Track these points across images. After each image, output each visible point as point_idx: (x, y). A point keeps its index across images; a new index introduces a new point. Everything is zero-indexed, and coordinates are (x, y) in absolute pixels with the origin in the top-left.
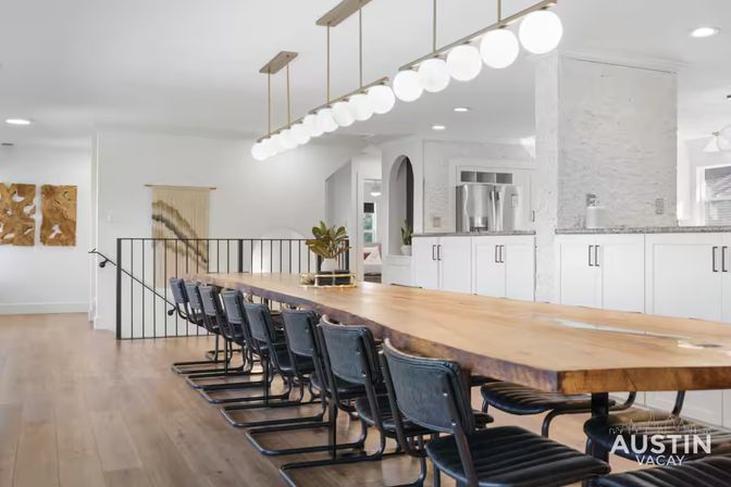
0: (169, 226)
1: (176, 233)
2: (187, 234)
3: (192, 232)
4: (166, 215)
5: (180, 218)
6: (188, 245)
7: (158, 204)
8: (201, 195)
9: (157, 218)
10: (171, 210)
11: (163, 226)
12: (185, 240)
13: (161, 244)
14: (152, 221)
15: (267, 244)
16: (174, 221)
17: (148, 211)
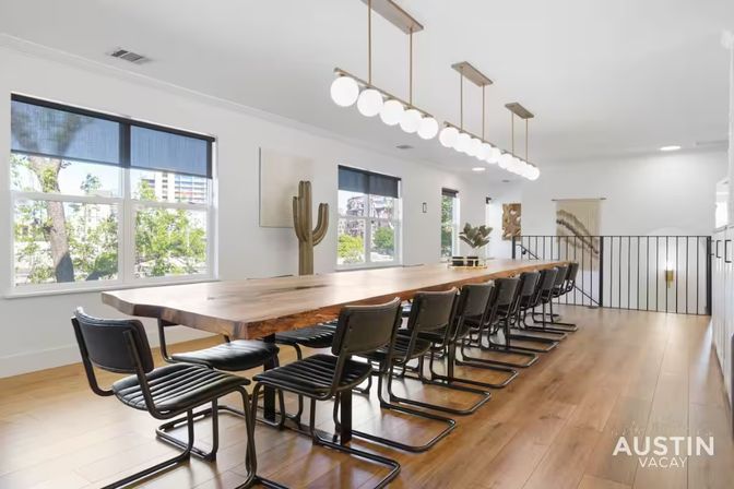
0: (568, 226)
1: (574, 232)
2: (582, 233)
3: (585, 231)
4: (565, 219)
5: (576, 222)
6: (583, 241)
7: (560, 213)
8: (594, 204)
9: (559, 222)
10: (570, 216)
11: (564, 228)
12: (581, 238)
13: (563, 241)
14: (556, 225)
15: (672, 241)
16: (572, 224)
17: (555, 217)
